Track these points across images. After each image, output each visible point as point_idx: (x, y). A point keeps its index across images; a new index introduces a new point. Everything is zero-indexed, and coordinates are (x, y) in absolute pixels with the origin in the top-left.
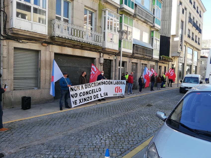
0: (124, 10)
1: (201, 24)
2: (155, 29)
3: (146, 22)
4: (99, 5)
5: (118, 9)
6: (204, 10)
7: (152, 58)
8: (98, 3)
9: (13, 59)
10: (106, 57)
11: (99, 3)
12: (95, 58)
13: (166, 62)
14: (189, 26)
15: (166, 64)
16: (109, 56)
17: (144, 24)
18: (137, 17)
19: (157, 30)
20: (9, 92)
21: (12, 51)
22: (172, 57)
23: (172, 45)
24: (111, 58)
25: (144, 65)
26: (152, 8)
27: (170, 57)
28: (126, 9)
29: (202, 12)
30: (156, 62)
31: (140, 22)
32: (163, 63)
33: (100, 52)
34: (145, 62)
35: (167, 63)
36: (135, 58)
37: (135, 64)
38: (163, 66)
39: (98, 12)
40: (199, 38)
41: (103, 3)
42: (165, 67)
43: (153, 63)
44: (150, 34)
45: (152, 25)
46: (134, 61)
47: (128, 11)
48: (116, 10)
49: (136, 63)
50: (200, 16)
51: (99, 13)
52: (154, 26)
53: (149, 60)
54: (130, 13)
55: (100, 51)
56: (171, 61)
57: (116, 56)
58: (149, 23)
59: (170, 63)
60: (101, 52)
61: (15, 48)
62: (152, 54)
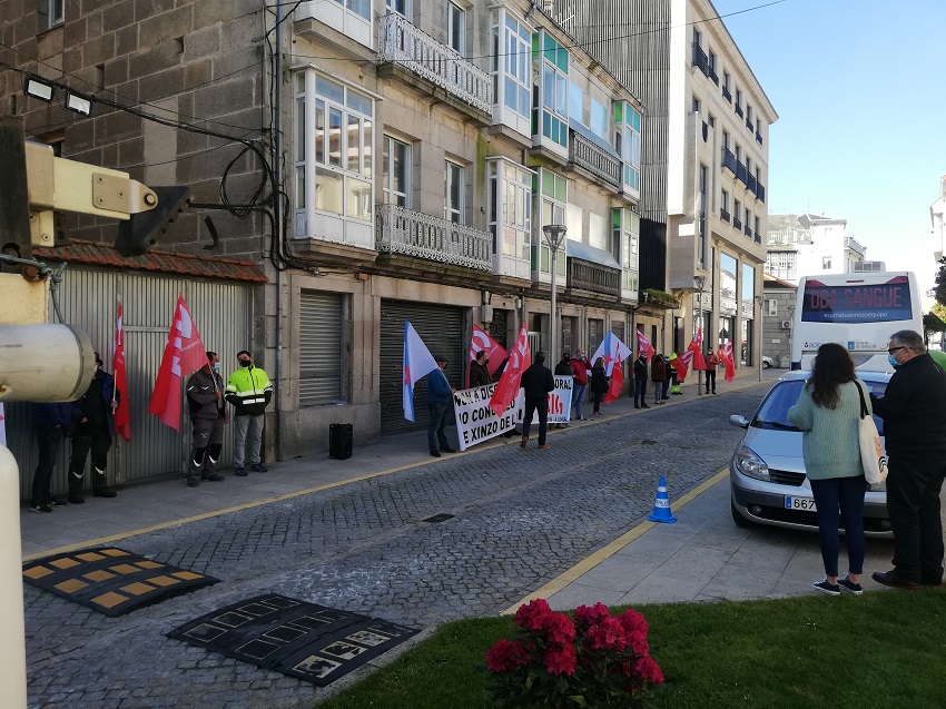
0: (543, 152)
1: (761, 165)
2: (624, 200)
3: (598, 182)
4: (478, 144)
5: (523, 152)
6: (772, 116)
7: (620, 299)
8: (476, 137)
9: (299, 320)
10: (497, 301)
11: (479, 137)
12: (471, 308)
13: (655, 312)
14: (724, 179)
15: (658, 316)
16: (504, 300)
17: (594, 189)
18: (577, 169)
19: (629, 205)
20: (291, 412)
21: (297, 299)
22: (674, 290)
23: (672, 250)
24: (510, 305)
25: (593, 323)
26: (612, 133)
27: (668, 291)
28: (547, 150)
29: (764, 122)
30: (630, 310)
31: (581, 182)
32: (647, 314)
33: (482, 290)
34: (598, 314)
35: (661, 313)
36: (571, 302)
37: (569, 322)
38: (648, 322)
39: (475, 165)
40: (757, 219)
41: (488, 138)
42: (654, 328)
43: (620, 317)
44: (610, 221)
45: (614, 190)
46: (569, 310)
47: (554, 154)
48: (519, 153)
49: (573, 319)
50: (759, 138)
51: (478, 168)
52: (621, 193)
53: (609, 306)
54: (557, 160)
55: (481, 286)
56: (674, 305)
57: (521, 298)
58: (608, 186)
59: (669, 312)
60: (487, 289)
61: (305, 291)
62: (619, 287)
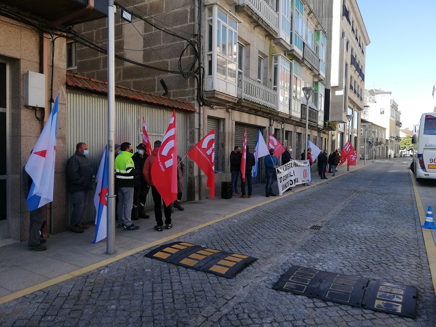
0: (294, 53)
1: (363, 63)
2: (320, 78)
4: (270, 48)
5: (285, 52)
7: (318, 125)
10: (275, 125)
11: (270, 44)
15: (327, 134)
16: (278, 124)
18: (305, 62)
22: (332, 122)
23: (332, 103)
24: (279, 127)
26: (314, 46)
29: (364, 44)
30: (320, 131)
32: (324, 132)
33: (270, 119)
36: (300, 126)
37: (297, 135)
38: (324, 137)
40: (361, 90)
41: (273, 45)
42: (325, 140)
43: (315, 133)
45: (317, 73)
46: (299, 129)
47: (298, 54)
50: (363, 52)
51: (269, 59)
54: (298, 57)
56: (332, 129)
57: (283, 123)
59: (330, 132)
62: (317, 119)
